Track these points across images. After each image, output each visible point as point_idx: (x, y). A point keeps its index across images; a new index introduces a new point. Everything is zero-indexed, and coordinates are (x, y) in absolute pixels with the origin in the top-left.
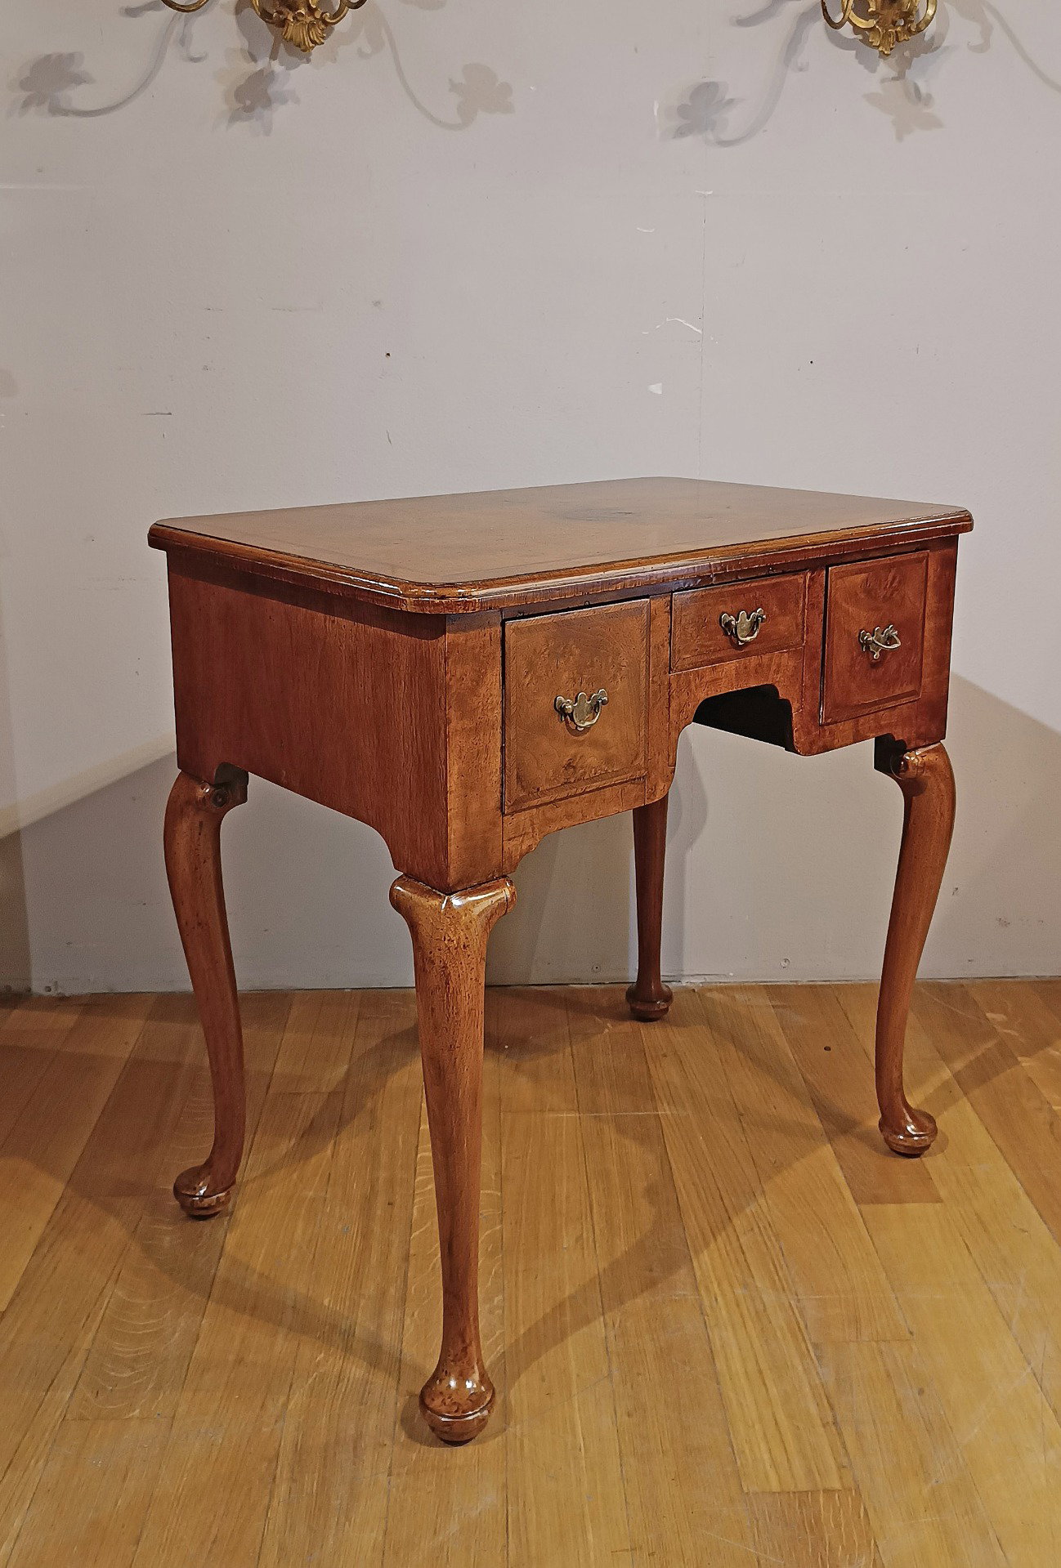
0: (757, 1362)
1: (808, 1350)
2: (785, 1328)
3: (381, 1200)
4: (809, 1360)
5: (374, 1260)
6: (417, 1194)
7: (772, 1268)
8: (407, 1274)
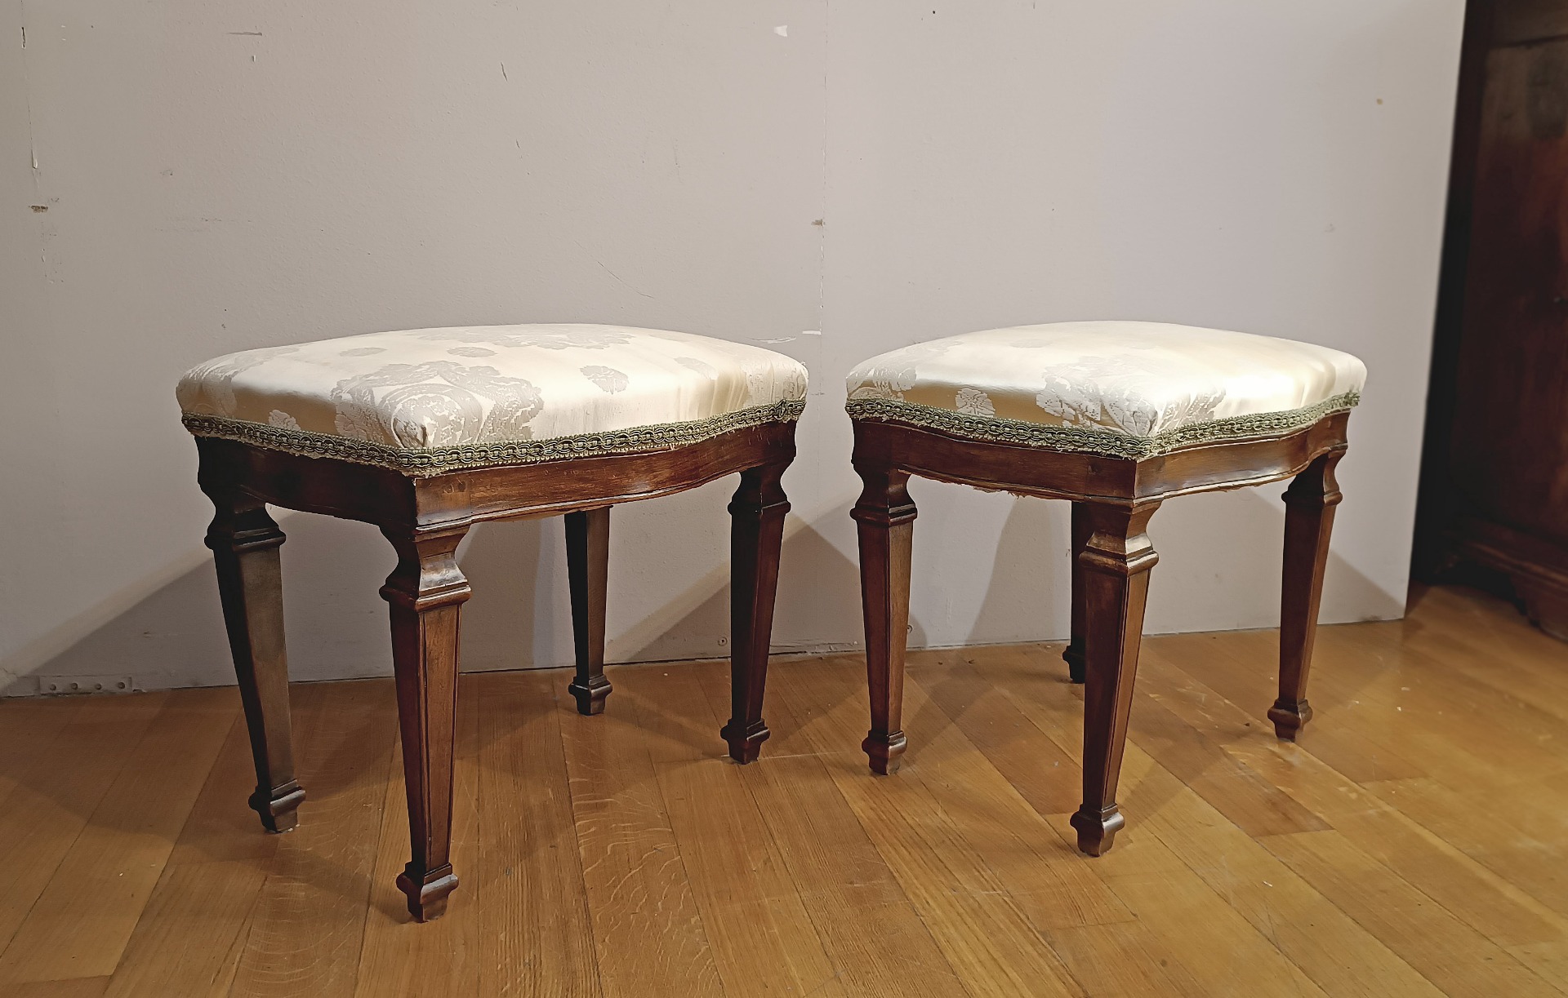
1: (1038, 938)
2: (1007, 921)
3: (541, 844)
4: (1041, 946)
5: (546, 895)
6: (580, 836)
7: (977, 873)
8: (586, 905)
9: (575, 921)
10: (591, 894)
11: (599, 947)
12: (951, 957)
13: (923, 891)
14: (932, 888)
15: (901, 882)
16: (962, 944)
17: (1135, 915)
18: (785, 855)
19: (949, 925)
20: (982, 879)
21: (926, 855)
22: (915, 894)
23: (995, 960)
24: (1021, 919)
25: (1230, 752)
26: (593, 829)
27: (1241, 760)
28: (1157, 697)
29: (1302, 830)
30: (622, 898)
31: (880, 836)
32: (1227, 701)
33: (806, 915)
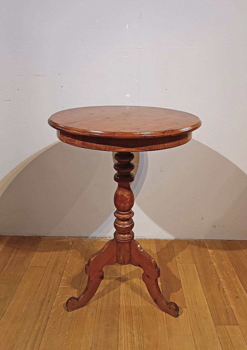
3: (47, 300)
5: (40, 318)
6: (56, 299)
8: (47, 324)
11: (43, 338)
13: (123, 332)
14: (126, 332)
15: (119, 328)
18: (97, 313)
20: (139, 330)
21: (130, 318)
22: (121, 333)
25: (225, 290)
26: (60, 296)
28: (216, 265)
29: (230, 324)
30: (55, 322)
31: (122, 310)
33: (92, 336)
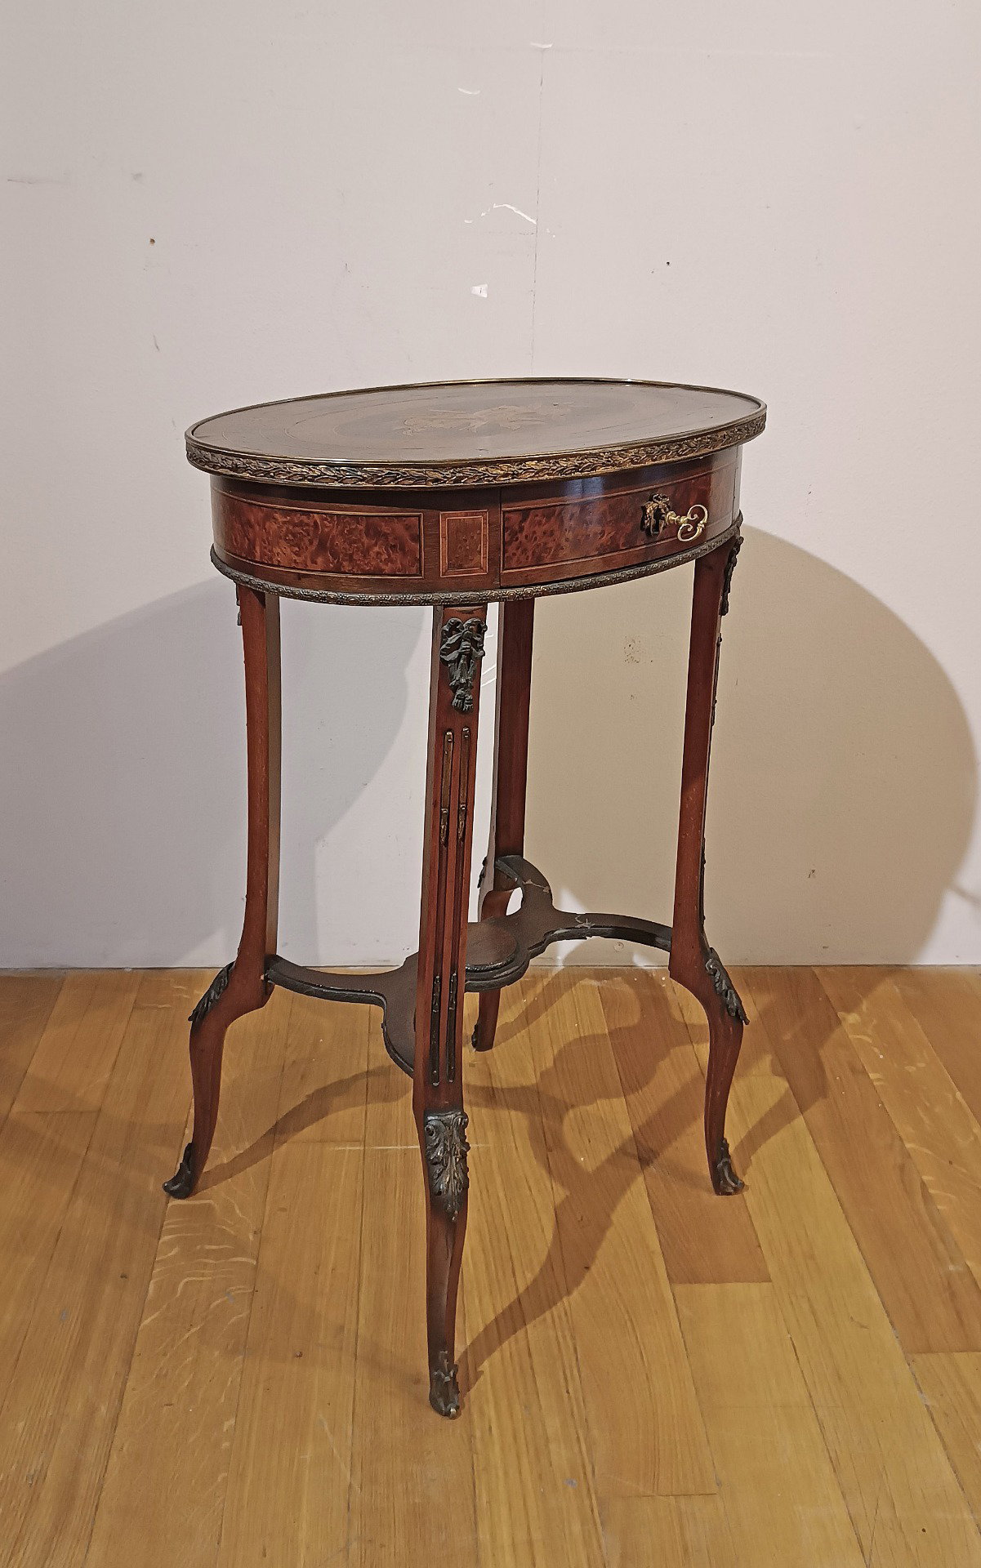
0: (529, 1529)
1: (592, 1510)
3: (114, 1270)
4: (592, 1527)
5: (89, 1362)
6: (158, 1262)
7: (562, 1380)
8: (125, 1383)
9: (103, 1409)
10: (135, 1365)
11: (114, 1458)
12: (484, 1535)
13: (492, 1405)
14: (504, 1407)
16: (504, 1511)
17: (719, 1484)
18: (362, 1320)
19: (501, 1474)
20: (565, 1395)
22: (482, 1413)
23: (530, 1543)
24: (585, 1474)
25: (931, 1191)
26: (176, 1251)
27: (939, 1207)
28: (879, 1080)
29: (970, 1348)
30: (166, 1375)
31: (477, 1301)
32: (958, 1095)
